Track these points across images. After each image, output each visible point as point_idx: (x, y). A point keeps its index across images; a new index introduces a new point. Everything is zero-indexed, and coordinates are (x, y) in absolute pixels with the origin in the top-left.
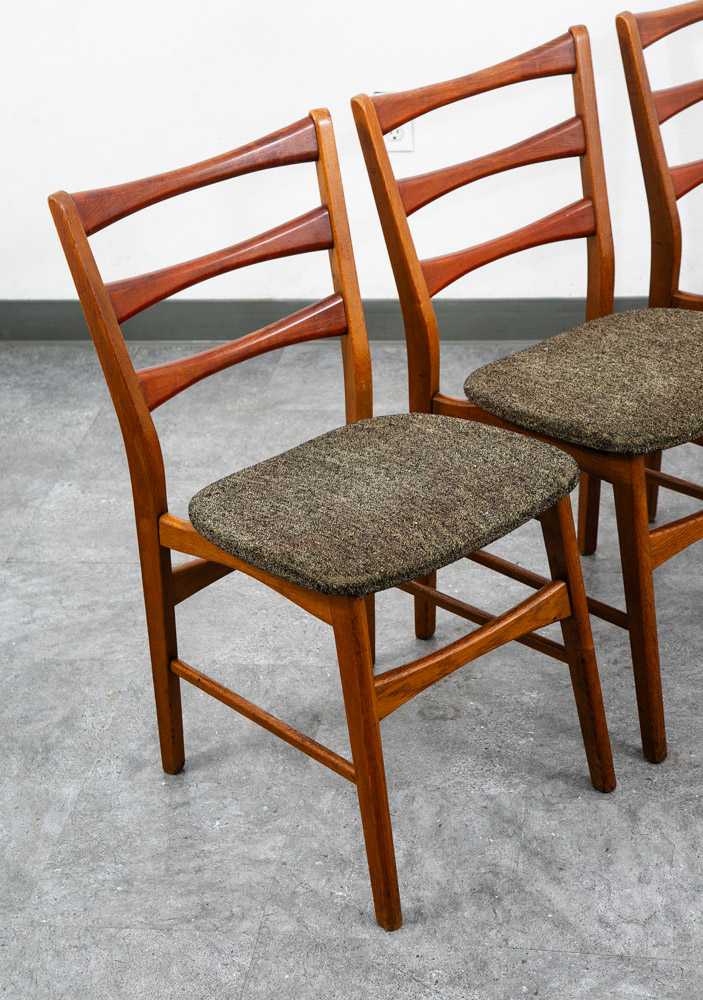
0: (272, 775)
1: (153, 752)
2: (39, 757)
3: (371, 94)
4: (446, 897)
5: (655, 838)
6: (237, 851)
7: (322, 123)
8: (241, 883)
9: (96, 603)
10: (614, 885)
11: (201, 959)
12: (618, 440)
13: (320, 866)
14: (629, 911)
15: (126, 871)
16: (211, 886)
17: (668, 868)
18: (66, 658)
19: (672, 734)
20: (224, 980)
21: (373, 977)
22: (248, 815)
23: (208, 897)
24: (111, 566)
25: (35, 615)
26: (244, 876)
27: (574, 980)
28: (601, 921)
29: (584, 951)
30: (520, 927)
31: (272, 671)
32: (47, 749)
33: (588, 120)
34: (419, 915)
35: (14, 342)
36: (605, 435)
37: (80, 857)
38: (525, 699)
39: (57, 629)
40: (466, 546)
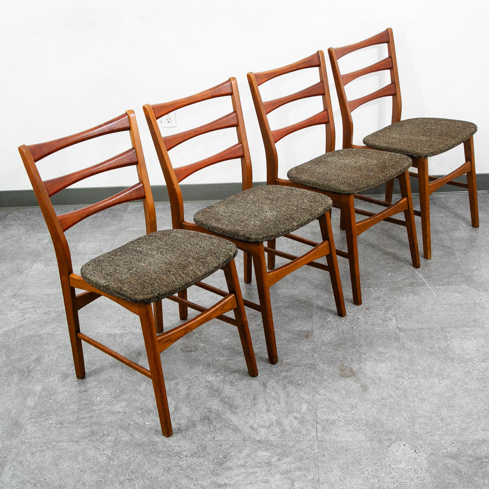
0: (121, 377)
1: (72, 371)
2: (26, 375)
3: (151, 104)
4: (190, 422)
5: (273, 394)
6: (106, 409)
7: (131, 115)
8: (107, 421)
9: (50, 311)
10: (257, 413)
11: (91, 453)
12: (253, 237)
13: (140, 413)
14: (262, 423)
15: (61, 419)
16: (95, 423)
17: (277, 405)
18: (37, 334)
19: (280, 352)
20: (100, 461)
21: (160, 456)
22: (111, 394)
23: (94, 428)
24: (57, 296)
25: (25, 317)
26: (109, 419)
27: (240, 451)
28: (251, 428)
29: (244, 440)
30: (219, 432)
31: (122, 335)
32: (29, 371)
33: (238, 113)
34: (180, 430)
35: (18, 207)
36: (248, 235)
37: (41, 415)
38: (223, 342)
39: (34, 322)
40: (192, 281)
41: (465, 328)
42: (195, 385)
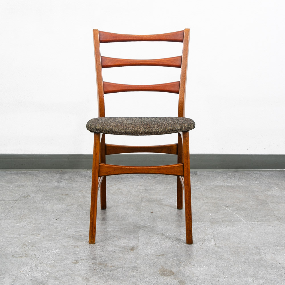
41: (277, 247)
42: (20, 279)
